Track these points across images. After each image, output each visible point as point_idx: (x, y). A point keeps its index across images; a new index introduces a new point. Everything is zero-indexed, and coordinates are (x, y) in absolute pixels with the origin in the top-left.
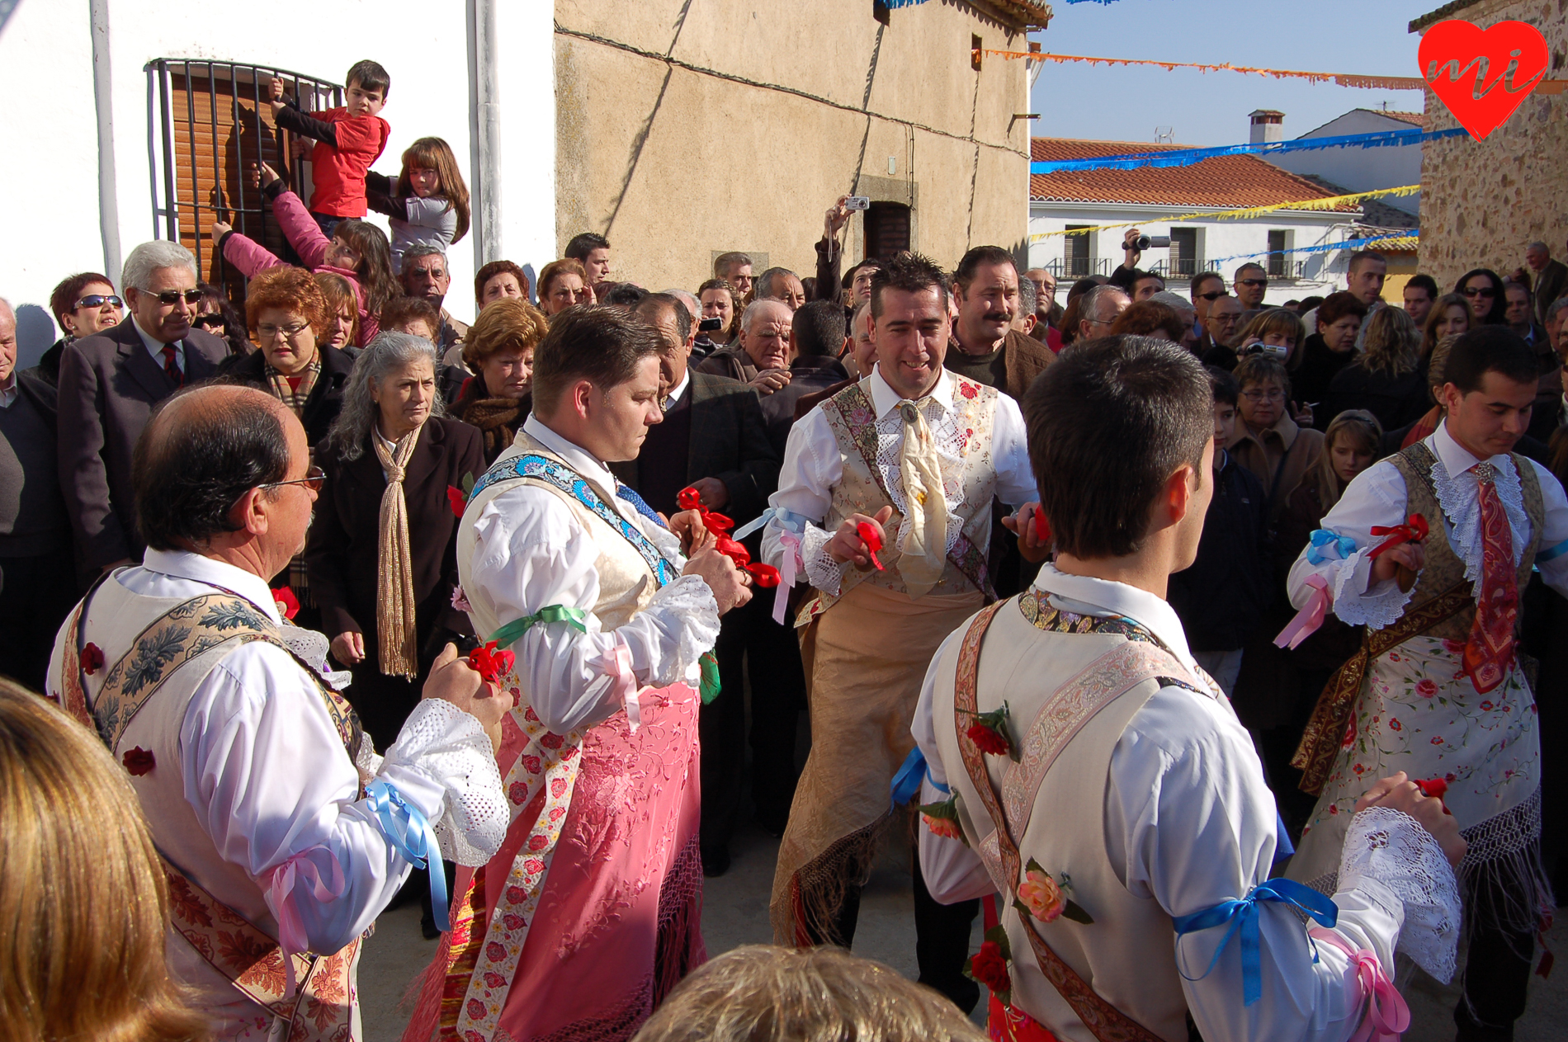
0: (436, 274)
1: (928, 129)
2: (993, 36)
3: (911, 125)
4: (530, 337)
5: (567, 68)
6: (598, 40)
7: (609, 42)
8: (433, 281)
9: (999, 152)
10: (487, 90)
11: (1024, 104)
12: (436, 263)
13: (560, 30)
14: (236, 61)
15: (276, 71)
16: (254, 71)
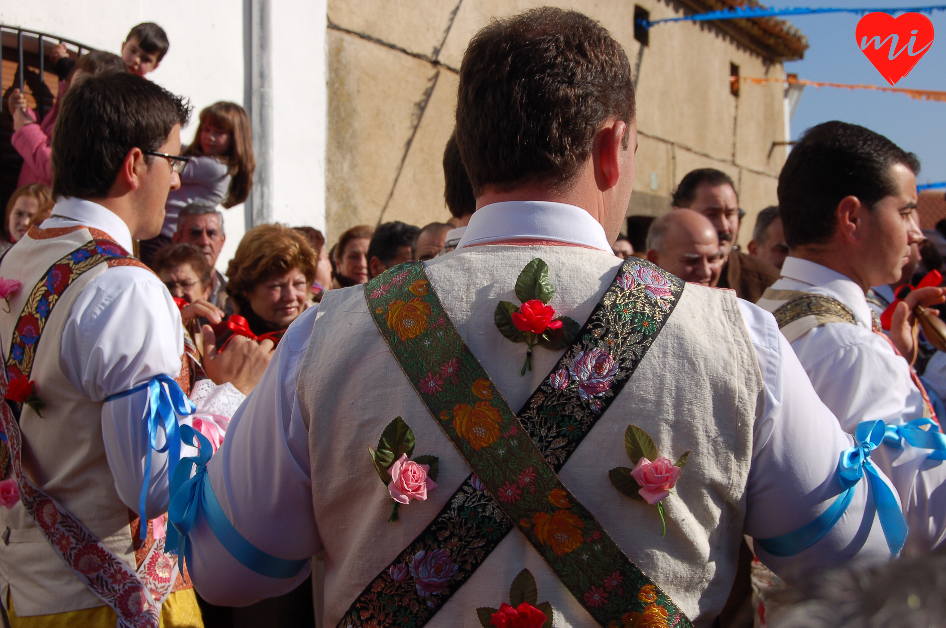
0: (211, 233)
1: (688, 150)
2: (750, 65)
3: (672, 144)
4: (295, 258)
5: (339, 61)
6: (368, 38)
7: (379, 42)
8: (208, 240)
9: (760, 178)
10: (262, 75)
11: (783, 132)
12: (212, 222)
13: (332, 26)
14: (24, 26)
15: (61, 40)
16: (40, 39)
